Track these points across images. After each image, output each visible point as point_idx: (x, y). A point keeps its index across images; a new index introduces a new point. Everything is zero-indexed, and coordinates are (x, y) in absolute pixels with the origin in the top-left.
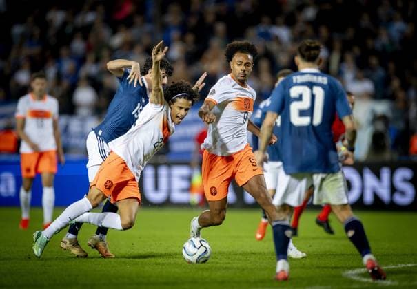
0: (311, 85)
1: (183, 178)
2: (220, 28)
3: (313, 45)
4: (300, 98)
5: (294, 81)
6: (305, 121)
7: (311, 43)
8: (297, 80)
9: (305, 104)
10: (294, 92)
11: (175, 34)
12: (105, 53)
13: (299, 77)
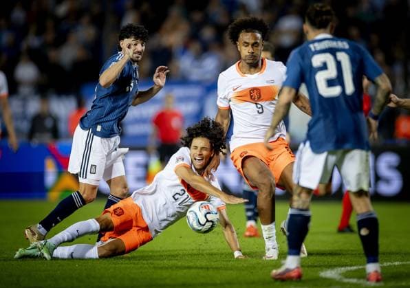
0: (333, 51)
1: (138, 165)
3: (324, 9)
4: (324, 67)
5: (313, 49)
6: (336, 91)
7: (322, 7)
8: (315, 47)
9: (332, 73)
10: (317, 61)
12: (50, 24)
13: (316, 44)
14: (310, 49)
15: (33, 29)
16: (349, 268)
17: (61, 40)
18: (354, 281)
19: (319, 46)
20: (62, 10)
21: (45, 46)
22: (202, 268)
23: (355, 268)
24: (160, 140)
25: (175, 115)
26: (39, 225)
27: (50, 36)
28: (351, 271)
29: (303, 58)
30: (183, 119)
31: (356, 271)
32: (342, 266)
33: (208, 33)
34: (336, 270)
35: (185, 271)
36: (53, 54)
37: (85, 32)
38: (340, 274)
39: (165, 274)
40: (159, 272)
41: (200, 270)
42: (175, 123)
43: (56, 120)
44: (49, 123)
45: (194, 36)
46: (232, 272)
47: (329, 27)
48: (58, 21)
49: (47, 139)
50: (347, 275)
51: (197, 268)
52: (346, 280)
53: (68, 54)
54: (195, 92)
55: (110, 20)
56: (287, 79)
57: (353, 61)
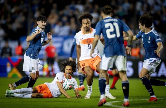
0: (112, 22)
2: (55, 5)
4: (109, 28)
5: (105, 22)
6: (113, 36)
8: (106, 21)
9: (112, 30)
10: (107, 26)
11: (37, 8)
12: (9, 15)
13: (106, 20)
14: (104, 22)
15: (3, 17)
16: (114, 102)
17: (13, 21)
18: (116, 106)
19: (107, 21)
20: (13, 10)
21: (7, 23)
22: (62, 101)
23: (116, 102)
24: (48, 57)
25: (53, 47)
26: (14, 84)
27: (9, 20)
28: (115, 103)
29: (101, 25)
30: (56, 49)
31: (117, 103)
32: (112, 101)
33: (65, 19)
34: (110, 102)
35: (56, 103)
36: (10, 26)
37: (21, 18)
38: (111, 104)
39: (49, 103)
40: (47, 103)
41: (62, 102)
42: (53, 50)
43: (11, 49)
44: (8, 50)
45: (60, 20)
46: (73, 103)
47: (111, 14)
48: (12, 14)
49: (7, 56)
50: (113, 104)
51: (60, 101)
52: (113, 106)
53: (15, 26)
54: (60, 39)
55: (30, 14)
56: (96, 32)
57: (119, 26)
